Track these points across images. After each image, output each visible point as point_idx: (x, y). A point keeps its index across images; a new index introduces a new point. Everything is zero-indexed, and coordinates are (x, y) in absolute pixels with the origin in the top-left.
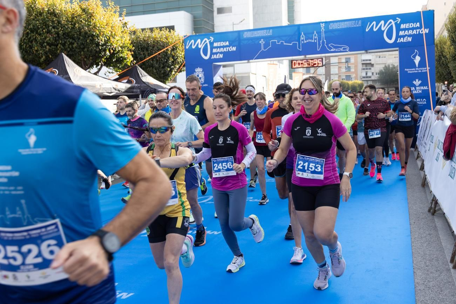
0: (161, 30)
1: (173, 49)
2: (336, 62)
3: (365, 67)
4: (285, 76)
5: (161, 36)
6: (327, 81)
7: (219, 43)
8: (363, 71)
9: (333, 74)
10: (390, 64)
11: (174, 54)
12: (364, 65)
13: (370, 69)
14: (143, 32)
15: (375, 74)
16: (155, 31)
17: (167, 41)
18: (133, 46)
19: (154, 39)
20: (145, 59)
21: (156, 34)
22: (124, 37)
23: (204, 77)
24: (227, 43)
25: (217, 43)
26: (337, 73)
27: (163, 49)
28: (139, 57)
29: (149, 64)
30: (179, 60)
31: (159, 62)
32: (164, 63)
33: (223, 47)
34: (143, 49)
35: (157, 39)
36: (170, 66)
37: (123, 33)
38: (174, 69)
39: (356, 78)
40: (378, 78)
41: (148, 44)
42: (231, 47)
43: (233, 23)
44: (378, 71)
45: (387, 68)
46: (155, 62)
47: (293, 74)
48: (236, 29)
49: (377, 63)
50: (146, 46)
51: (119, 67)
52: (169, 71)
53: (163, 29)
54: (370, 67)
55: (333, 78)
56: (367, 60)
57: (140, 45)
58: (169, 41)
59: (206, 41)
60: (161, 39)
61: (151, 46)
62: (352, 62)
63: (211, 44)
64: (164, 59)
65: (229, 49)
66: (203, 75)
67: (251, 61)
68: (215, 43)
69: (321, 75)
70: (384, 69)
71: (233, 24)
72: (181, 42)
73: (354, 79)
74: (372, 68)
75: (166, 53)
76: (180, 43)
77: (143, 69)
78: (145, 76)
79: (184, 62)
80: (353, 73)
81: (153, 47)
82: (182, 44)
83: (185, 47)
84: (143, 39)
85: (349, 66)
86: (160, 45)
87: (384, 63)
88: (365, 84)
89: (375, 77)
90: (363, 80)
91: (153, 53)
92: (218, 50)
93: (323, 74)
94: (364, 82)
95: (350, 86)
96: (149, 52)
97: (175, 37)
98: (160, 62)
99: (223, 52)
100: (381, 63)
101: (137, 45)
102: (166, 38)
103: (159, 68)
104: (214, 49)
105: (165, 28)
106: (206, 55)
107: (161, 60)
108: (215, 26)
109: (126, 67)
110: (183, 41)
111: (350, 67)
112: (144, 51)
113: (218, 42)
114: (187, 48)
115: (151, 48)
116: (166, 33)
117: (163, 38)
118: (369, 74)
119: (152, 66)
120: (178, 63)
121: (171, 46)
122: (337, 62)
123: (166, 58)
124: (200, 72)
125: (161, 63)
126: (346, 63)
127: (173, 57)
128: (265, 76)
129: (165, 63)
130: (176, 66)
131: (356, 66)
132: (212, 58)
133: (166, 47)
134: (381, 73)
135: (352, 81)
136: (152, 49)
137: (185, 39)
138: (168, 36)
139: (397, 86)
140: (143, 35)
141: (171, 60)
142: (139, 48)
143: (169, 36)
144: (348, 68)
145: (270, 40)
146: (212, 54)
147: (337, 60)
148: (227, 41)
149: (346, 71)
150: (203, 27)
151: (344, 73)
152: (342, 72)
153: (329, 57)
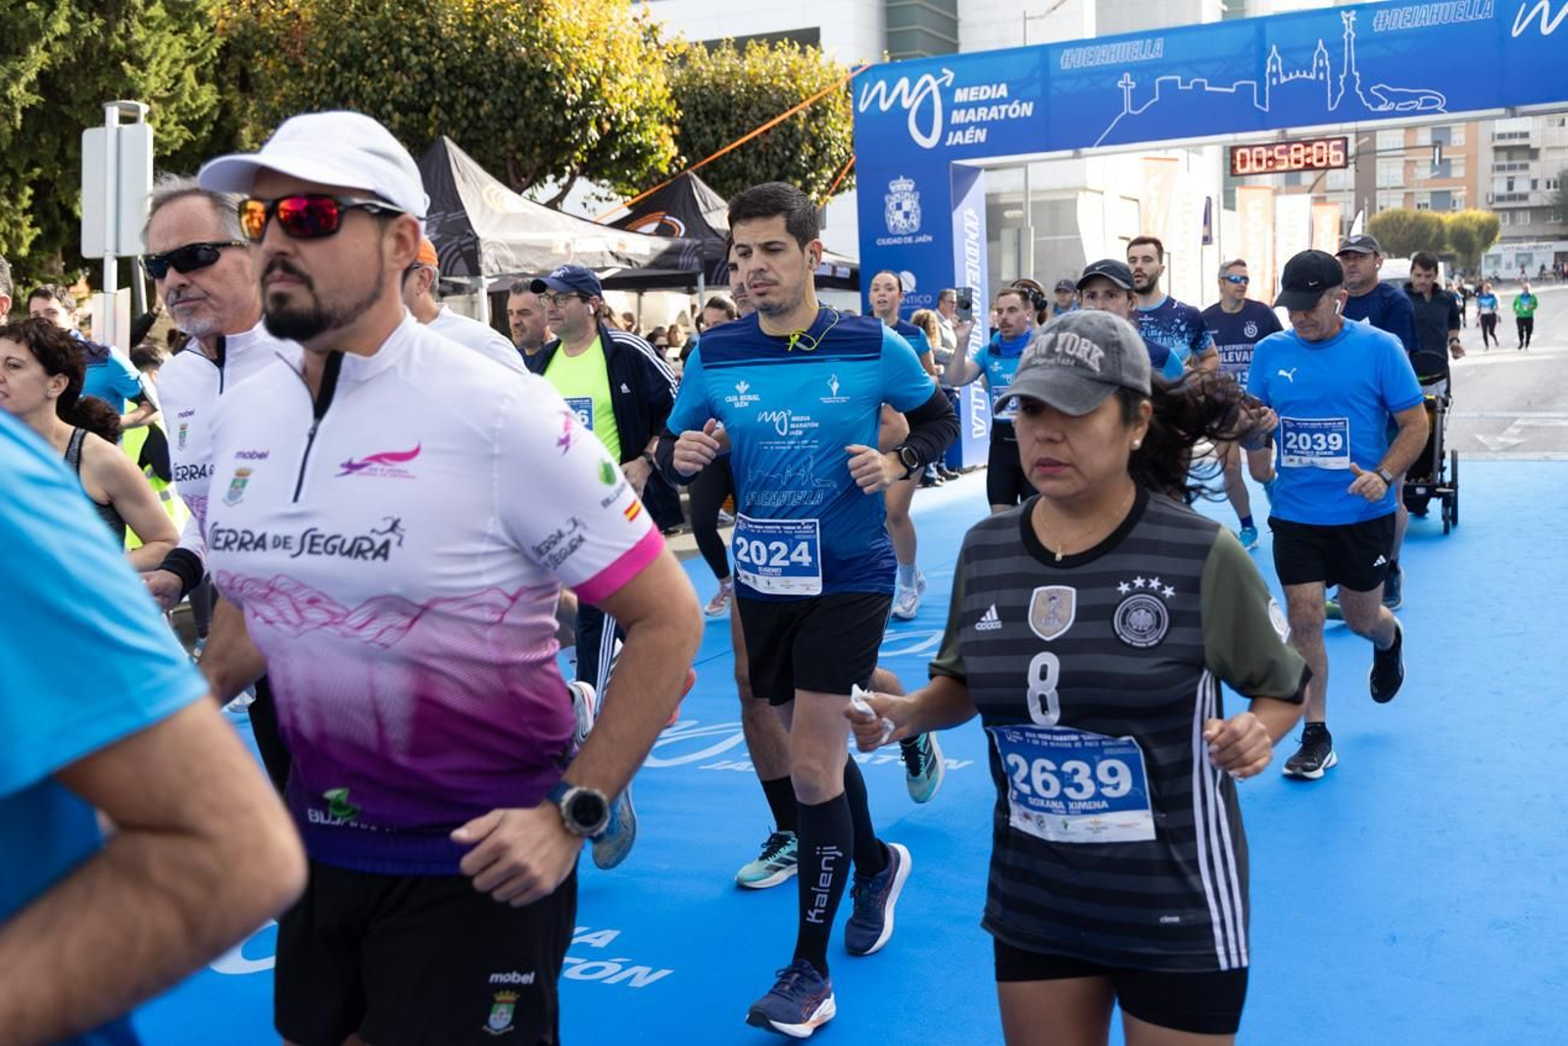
0: (772, 49)
1: (814, 115)
2: (1396, 146)
3: (1505, 163)
4: (1209, 198)
5: (775, 67)
6: (1361, 213)
7: (973, 89)
8: (1497, 174)
9: (1385, 189)
11: (817, 131)
12: (1504, 155)
13: (1525, 167)
14: (713, 56)
15: (1545, 184)
16: (754, 52)
17: (794, 87)
18: (679, 106)
19: (751, 81)
20: (718, 148)
21: (758, 63)
22: (649, 77)
23: (919, 212)
24: (1003, 91)
25: (966, 90)
26: (1401, 183)
27: (779, 115)
28: (698, 142)
29: (730, 167)
30: (835, 151)
31: (767, 161)
32: (783, 164)
33: (989, 103)
34: (711, 117)
35: (758, 82)
36: (803, 172)
37: (646, 63)
38: (816, 184)
39: (1471, 202)
40: (1555, 201)
41: (730, 98)
42: (1015, 104)
43: (1025, 13)
44: (1553, 175)
46: (751, 161)
47: (1239, 193)
48: (1035, 39)
49: (1549, 145)
50: (721, 104)
51: (629, 180)
53: (780, 44)
54: (1524, 162)
55: (1384, 204)
56: (1512, 136)
57: (703, 103)
58: (800, 87)
59: (927, 84)
60: (772, 79)
61: (739, 106)
62: (1458, 144)
63: (947, 93)
64: (783, 150)
65: (1007, 111)
66: (915, 203)
67: (1085, 151)
68: (958, 92)
69: (1341, 191)
71: (1025, 18)
72: (843, 87)
73: (1463, 203)
74: (1533, 165)
75: (789, 127)
76: (839, 92)
77: (712, 185)
78: (718, 208)
79: (850, 158)
80: (1459, 181)
81: (747, 108)
82: (846, 96)
83: (856, 108)
84: (713, 80)
85: (1444, 156)
86: (770, 102)
88: (1504, 221)
89: (1542, 197)
90: (1496, 210)
91: (746, 129)
92: (971, 116)
93: (1348, 188)
94: (1499, 216)
95: (1447, 230)
96: (733, 125)
97: (819, 70)
98: (769, 158)
99: (987, 121)
101: (693, 102)
102: (792, 76)
104: (955, 113)
105: (786, 40)
106: (927, 133)
107: (771, 151)
108: (960, 24)
109: (655, 180)
110: (848, 86)
111: (1449, 160)
112: (714, 122)
113: (970, 86)
114: (862, 108)
115: (739, 112)
116: (791, 58)
117: (779, 76)
118: (1522, 186)
119: (742, 174)
120: (832, 162)
121: (807, 103)
122: (1402, 146)
123: (791, 145)
124: (907, 194)
125: (773, 161)
126: (1435, 147)
127: (814, 141)
128: (1137, 200)
129: (787, 163)
130: (823, 171)
131: (1471, 160)
132: (948, 143)
133: (791, 107)
134: (1565, 181)
135: (1454, 211)
136: (741, 116)
137: (853, 79)
138: (796, 68)
140: (713, 68)
141: (808, 150)
142: (698, 114)
143: (801, 67)
144: (1443, 166)
145: (1155, 78)
146: (948, 127)
147: (1402, 139)
148: (1003, 82)
149: (1433, 178)
150: (920, 30)
151: (1427, 183)
152: (1419, 181)
153: (1372, 132)
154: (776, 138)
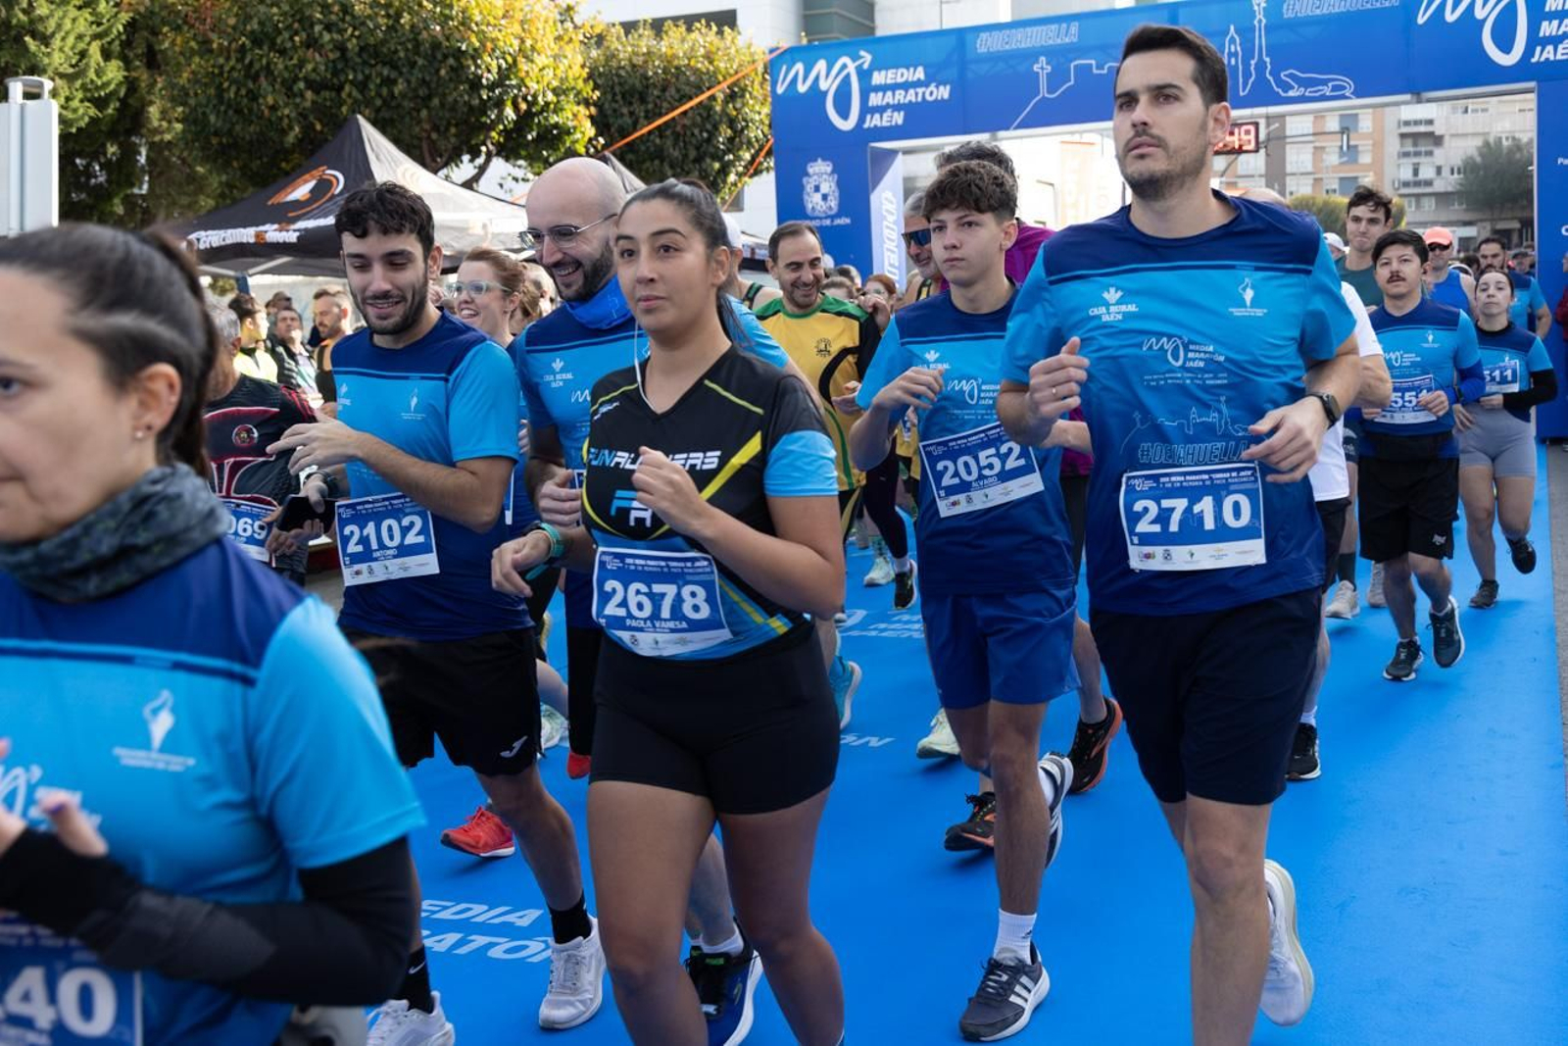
0: (689, 30)
1: (732, 97)
2: (1305, 132)
3: (1411, 149)
5: (692, 49)
7: (890, 71)
8: (1403, 161)
9: (1293, 174)
10: (1504, 136)
11: (734, 113)
12: (1409, 141)
13: (1430, 153)
14: (630, 36)
15: (1449, 172)
16: (670, 33)
17: (711, 68)
18: (596, 87)
19: (668, 62)
20: (635, 130)
21: (675, 45)
22: (566, 57)
23: (837, 194)
24: (920, 74)
25: (883, 72)
26: (1310, 169)
27: (697, 96)
28: (615, 123)
29: (648, 148)
30: (754, 133)
31: (684, 142)
32: (701, 145)
33: (906, 86)
34: (628, 98)
35: (676, 63)
36: (720, 153)
37: (562, 43)
38: (734, 166)
40: (1458, 187)
41: (647, 78)
42: (932, 87)
44: (1457, 162)
45: (1490, 150)
46: (669, 142)
48: (947, 26)
49: (1453, 132)
50: (638, 85)
52: (719, 171)
53: (698, 25)
54: (1429, 148)
55: (1293, 189)
56: (1417, 123)
57: (620, 84)
58: (717, 69)
59: (844, 66)
60: (689, 59)
61: (656, 87)
62: (1365, 131)
63: (864, 75)
64: (701, 132)
65: (924, 94)
67: (1002, 134)
68: (876, 74)
69: (1252, 176)
70: (1481, 155)
71: (942, 3)
72: (760, 69)
74: (1437, 152)
75: (706, 108)
76: (756, 74)
77: (630, 167)
79: (768, 140)
80: (1367, 168)
81: (664, 90)
82: (764, 78)
83: (774, 90)
84: (630, 60)
85: (1352, 143)
86: (688, 83)
87: (1481, 131)
88: (1410, 206)
89: (1447, 183)
90: (1402, 196)
91: (663, 111)
92: (889, 98)
93: (1259, 173)
94: (1406, 202)
96: (650, 106)
97: (737, 51)
98: (687, 139)
99: (904, 104)
100: (1470, 131)
101: (610, 83)
102: (709, 58)
103: (683, 161)
104: (872, 95)
105: (703, 21)
106: (845, 115)
107: (689, 133)
108: (877, 8)
110: (765, 67)
111: (1356, 147)
112: (631, 104)
113: (887, 69)
114: (780, 90)
115: (656, 93)
116: (708, 39)
117: (696, 57)
118: (1427, 172)
119: (659, 155)
120: (749, 144)
121: (724, 85)
122: (1311, 131)
123: (709, 127)
124: (825, 176)
125: (690, 142)
126: (1343, 133)
127: (732, 123)
128: (1052, 185)
129: (705, 145)
130: (741, 153)
131: (1378, 146)
132: (866, 126)
133: (709, 89)
134: (1468, 168)
136: (658, 97)
137: (771, 61)
138: (714, 50)
139: (1525, 214)
140: (630, 49)
141: (725, 132)
142: (614, 95)
143: (718, 49)
144: (1352, 150)
145: (1071, 61)
146: (866, 110)
147: (1310, 125)
148: (920, 64)
149: (1342, 164)
150: (836, 13)
151: (1335, 169)
152: (1327, 167)
153: (1282, 117)
154: (693, 118)
